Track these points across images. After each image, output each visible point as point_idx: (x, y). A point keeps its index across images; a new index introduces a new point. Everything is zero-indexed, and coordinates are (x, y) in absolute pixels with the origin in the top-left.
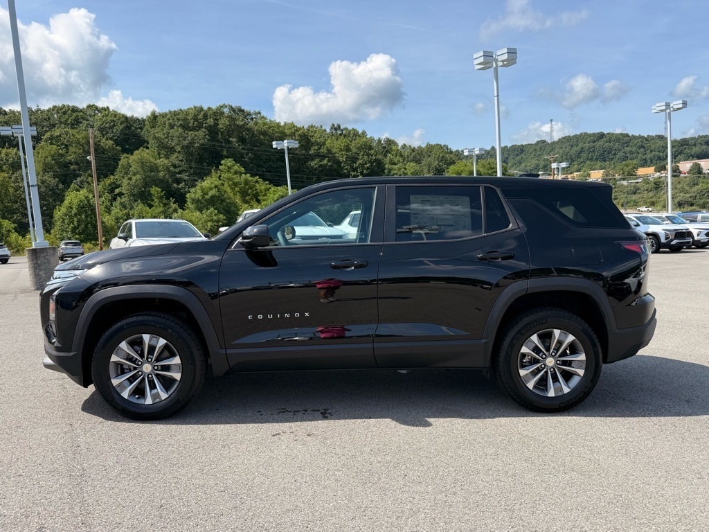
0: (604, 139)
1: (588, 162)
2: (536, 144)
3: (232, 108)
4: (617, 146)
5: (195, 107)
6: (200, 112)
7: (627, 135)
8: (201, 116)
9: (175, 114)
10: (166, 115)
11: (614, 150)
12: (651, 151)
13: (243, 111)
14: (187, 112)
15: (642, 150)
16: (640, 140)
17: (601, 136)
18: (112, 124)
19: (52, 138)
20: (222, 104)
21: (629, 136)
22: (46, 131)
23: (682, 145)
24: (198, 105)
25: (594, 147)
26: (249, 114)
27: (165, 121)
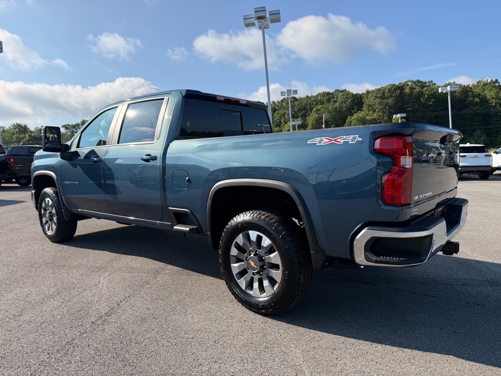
3: (414, 82)
5: (390, 85)
6: (393, 87)
8: (392, 90)
9: (379, 90)
10: (374, 91)
14: (385, 88)
20: (407, 81)
22: (315, 107)
24: (392, 83)
26: (425, 83)
27: (372, 95)
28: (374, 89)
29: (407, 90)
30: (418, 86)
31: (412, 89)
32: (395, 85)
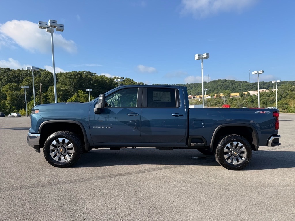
1: (220, 90)
3: (86, 72)
4: (230, 84)
5: (74, 71)
6: (76, 73)
8: (76, 75)
9: (68, 73)
10: (65, 73)
13: (90, 73)
14: (72, 73)
16: (239, 82)
18: (47, 75)
19: (27, 79)
21: (235, 81)
23: (253, 85)
26: (93, 74)
27: (64, 76)
28: (65, 72)
29: (84, 76)
30: (89, 74)
31: (86, 76)
32: (77, 72)
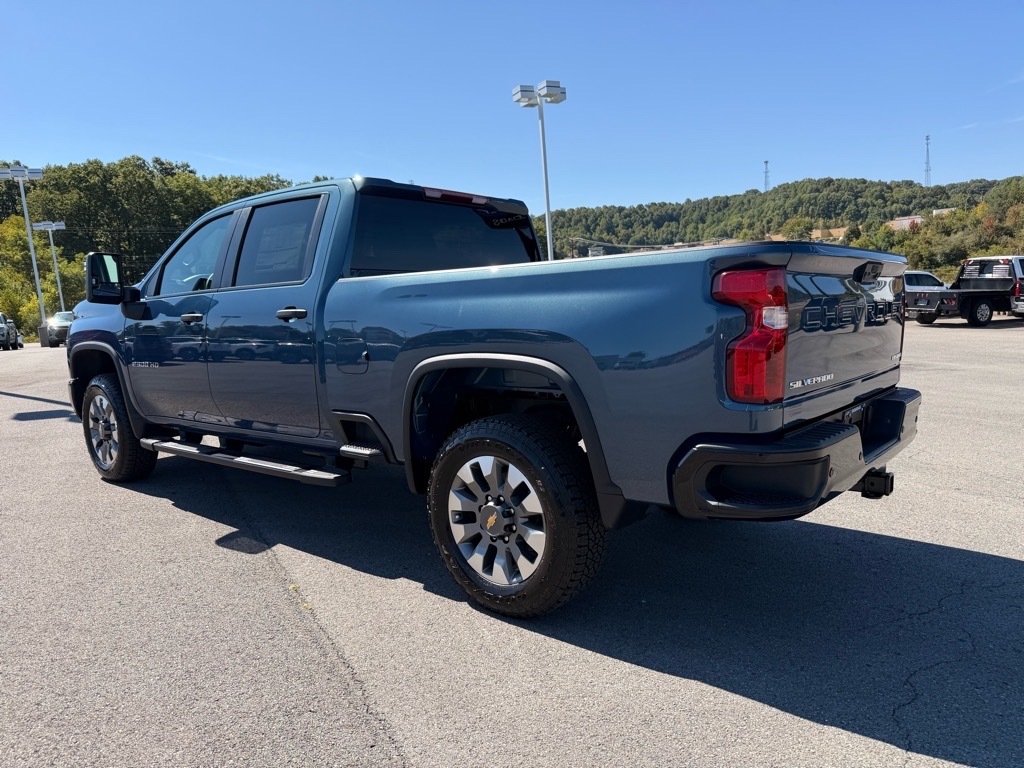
0: (832, 187)
2: (745, 195)
4: (846, 196)
7: (864, 182)
11: (844, 202)
12: (892, 203)
15: (880, 201)
16: (879, 187)
17: (829, 182)
25: (816, 198)
